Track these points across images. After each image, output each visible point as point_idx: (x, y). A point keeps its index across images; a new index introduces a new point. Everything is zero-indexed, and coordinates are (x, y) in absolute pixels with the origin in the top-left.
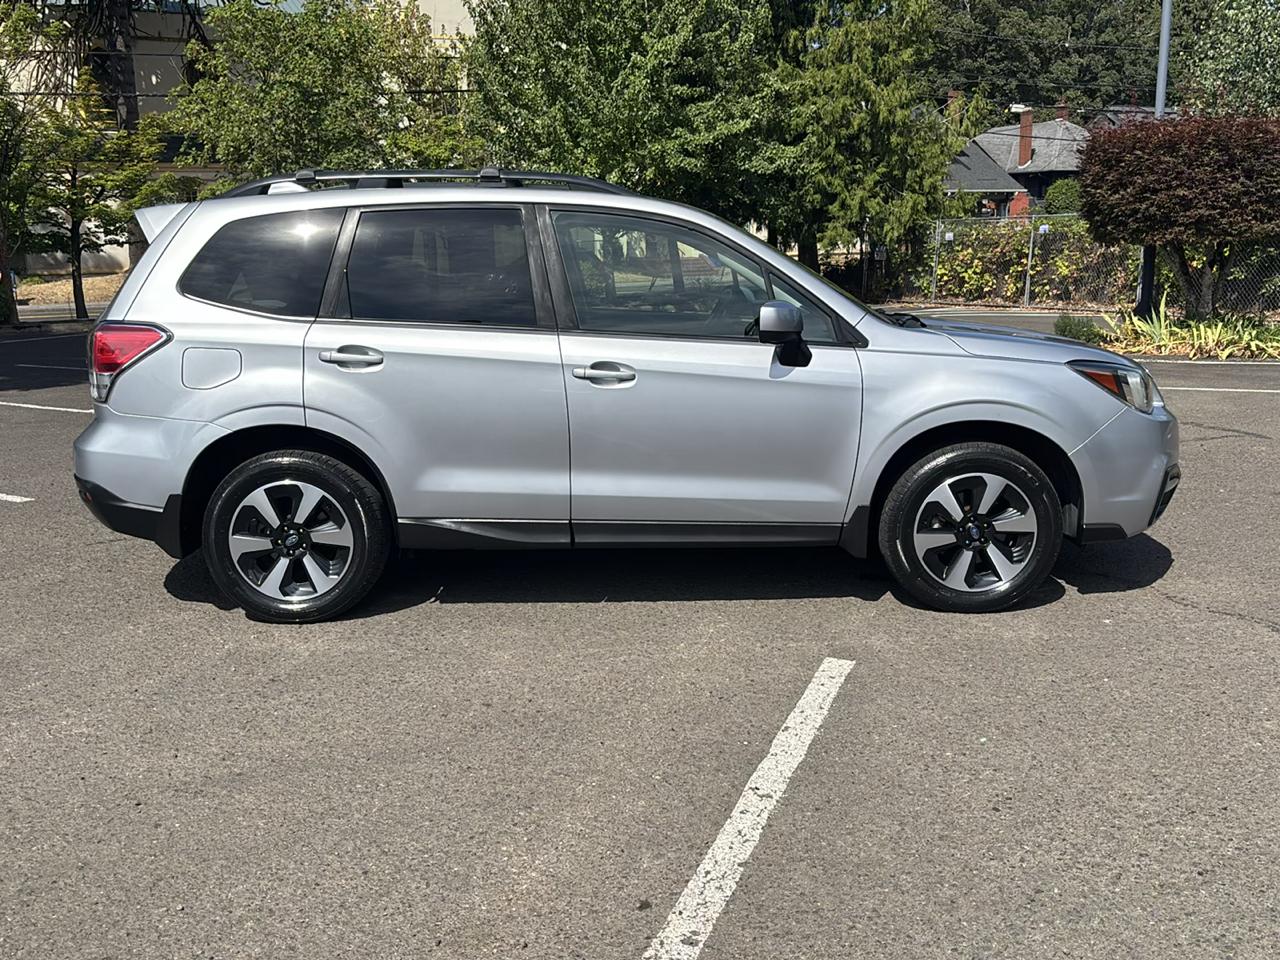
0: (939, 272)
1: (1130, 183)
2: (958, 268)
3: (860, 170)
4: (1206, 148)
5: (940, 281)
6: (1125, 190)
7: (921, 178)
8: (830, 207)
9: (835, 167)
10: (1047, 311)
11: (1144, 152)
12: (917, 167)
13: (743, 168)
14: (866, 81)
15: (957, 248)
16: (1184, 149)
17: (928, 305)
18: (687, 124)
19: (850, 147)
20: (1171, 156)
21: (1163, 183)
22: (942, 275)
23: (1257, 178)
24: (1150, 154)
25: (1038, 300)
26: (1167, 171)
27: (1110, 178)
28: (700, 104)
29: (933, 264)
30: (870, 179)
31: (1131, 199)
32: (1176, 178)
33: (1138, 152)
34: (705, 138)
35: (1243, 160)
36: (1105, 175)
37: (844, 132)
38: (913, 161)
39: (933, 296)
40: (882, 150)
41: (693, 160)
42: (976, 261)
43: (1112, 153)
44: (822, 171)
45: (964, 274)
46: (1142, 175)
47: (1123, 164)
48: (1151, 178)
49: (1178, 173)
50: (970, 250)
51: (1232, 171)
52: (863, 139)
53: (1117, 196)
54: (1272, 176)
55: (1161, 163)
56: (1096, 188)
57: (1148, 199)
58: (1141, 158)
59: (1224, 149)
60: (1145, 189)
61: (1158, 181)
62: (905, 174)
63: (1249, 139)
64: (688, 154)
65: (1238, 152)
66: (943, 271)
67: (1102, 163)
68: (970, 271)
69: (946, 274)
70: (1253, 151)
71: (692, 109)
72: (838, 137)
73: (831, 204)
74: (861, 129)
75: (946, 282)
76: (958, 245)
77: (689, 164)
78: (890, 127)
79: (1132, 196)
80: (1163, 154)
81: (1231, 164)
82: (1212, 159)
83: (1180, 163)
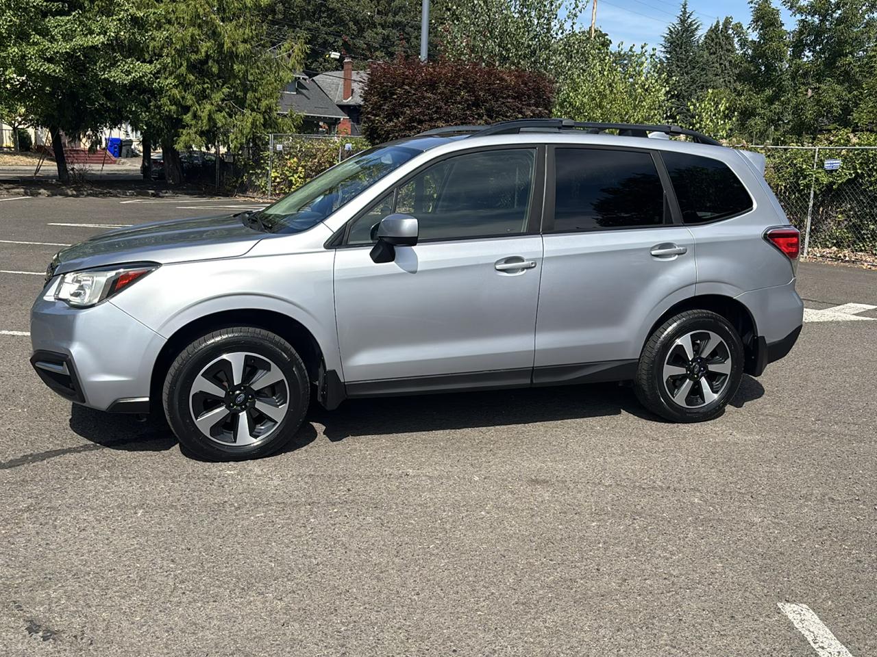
0: (273, 175)
1: (402, 112)
2: (287, 173)
3: (208, 87)
4: (457, 88)
5: (274, 182)
6: (398, 119)
7: (259, 100)
8: (184, 117)
9: (187, 85)
11: (411, 88)
12: (256, 91)
13: (103, 77)
14: (213, 16)
15: (286, 157)
16: (441, 89)
17: (266, 201)
18: (44, 33)
19: (199, 68)
20: (432, 93)
21: (426, 115)
22: (276, 178)
23: (496, 117)
24: (416, 90)
26: (430, 105)
27: (385, 107)
28: (58, 17)
29: (268, 168)
30: (217, 97)
31: (402, 127)
32: (436, 112)
33: (407, 87)
34: (64, 47)
35: (486, 101)
36: (381, 105)
37: (193, 57)
38: (252, 86)
39: (270, 193)
40: (226, 75)
41: (52, 66)
42: (300, 168)
43: (387, 86)
44: (176, 86)
45: (292, 178)
46: (410, 107)
47: (395, 97)
48: (418, 110)
49: (437, 107)
50: (295, 159)
51: (477, 109)
52: (210, 64)
53: (391, 124)
54: (507, 117)
55: (425, 98)
56: (376, 115)
57: (416, 128)
58: (409, 92)
59: (472, 91)
60: (412, 119)
61: (422, 113)
62: (245, 94)
63: (489, 84)
64: (50, 60)
65: (482, 94)
66: (276, 174)
67: (379, 94)
68: (296, 176)
69: (278, 177)
70: (492, 94)
71: (51, 22)
72: (188, 60)
73: (185, 115)
74: (208, 56)
75: (279, 183)
76: (287, 155)
77: (48, 68)
78: (233, 56)
79: (403, 124)
80: (426, 91)
81: (477, 104)
82: (462, 98)
83: (439, 100)
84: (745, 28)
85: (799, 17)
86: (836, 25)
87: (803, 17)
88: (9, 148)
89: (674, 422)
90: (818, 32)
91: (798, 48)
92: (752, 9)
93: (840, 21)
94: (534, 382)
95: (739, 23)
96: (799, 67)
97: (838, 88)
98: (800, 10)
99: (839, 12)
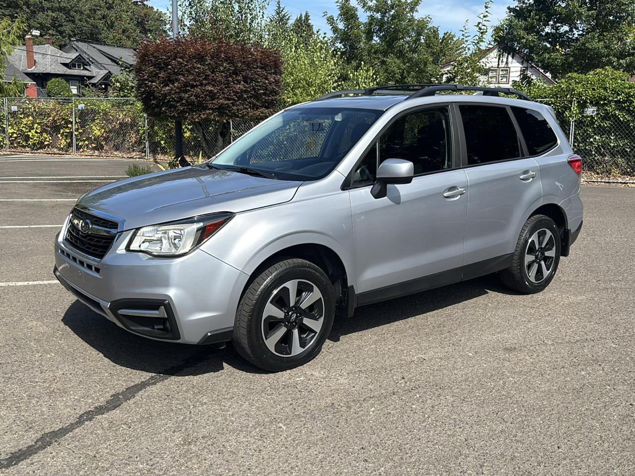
0: (10, 131)
1: (176, 79)
2: (23, 129)
4: (221, 61)
5: (11, 137)
6: (172, 84)
10: (89, 157)
11: (183, 60)
15: (20, 116)
17: (5, 153)
20: (201, 64)
21: (198, 81)
22: (13, 133)
23: (250, 83)
24: (187, 62)
25: (81, 150)
26: (199, 74)
27: (161, 75)
29: (4, 126)
31: (177, 90)
32: (205, 79)
33: (179, 60)
35: (243, 70)
36: (157, 74)
39: (8, 147)
42: (36, 125)
43: (162, 59)
45: (29, 133)
46: (183, 75)
47: (170, 67)
48: (191, 77)
49: (206, 75)
50: (31, 118)
51: (236, 77)
53: (167, 88)
54: (258, 82)
55: (195, 68)
56: (152, 82)
57: (189, 91)
58: (182, 63)
59: (232, 63)
60: (186, 85)
61: (194, 80)
65: (239, 65)
66: (13, 131)
67: (154, 65)
68: (33, 131)
69: (15, 133)
75: (16, 138)
76: (21, 114)
79: (178, 88)
80: (196, 62)
81: (236, 73)
82: (225, 68)
83: (207, 69)
84: (335, 19)
85: (369, 14)
86: (392, 20)
87: (372, 14)
90: (381, 23)
91: (369, 34)
92: (339, 7)
93: (394, 17)
95: (331, 16)
96: (372, 46)
97: (398, 61)
98: (370, 8)
99: (393, 11)
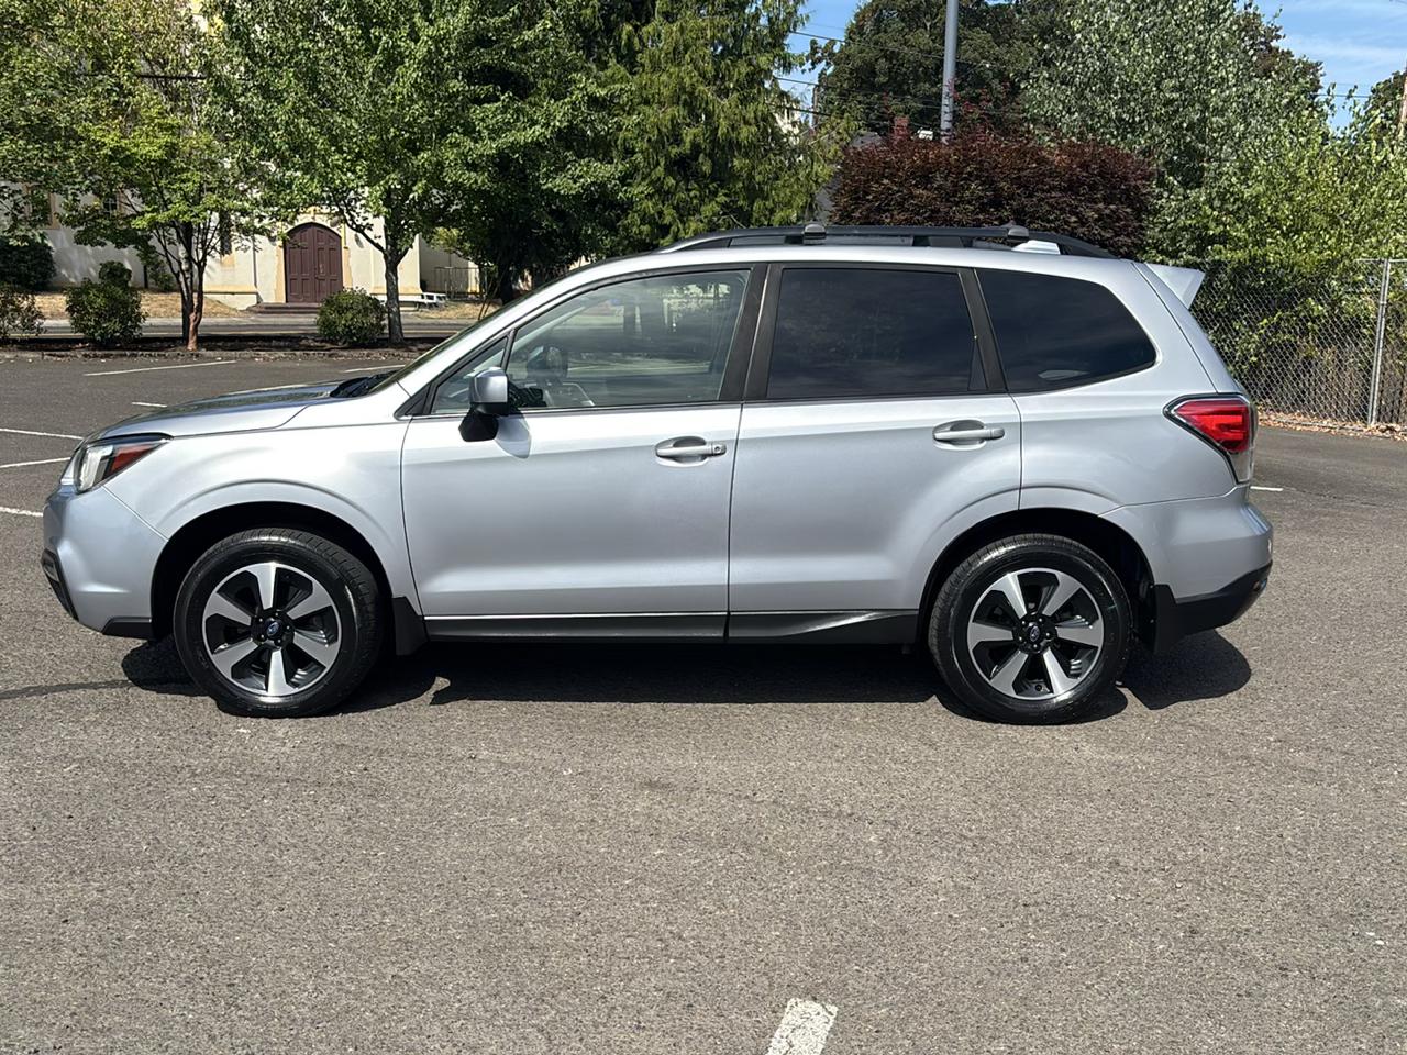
3: (696, 196)
4: (965, 179)
7: (772, 211)
8: (662, 241)
9: (668, 193)
11: (893, 182)
12: (766, 198)
13: (545, 187)
14: (702, 88)
16: (939, 180)
18: (469, 130)
19: (682, 167)
20: (925, 189)
23: (1030, 223)
24: (901, 184)
26: (920, 208)
27: (856, 214)
28: (485, 105)
30: (709, 209)
32: (930, 219)
33: (887, 181)
34: (489, 147)
35: (1012, 197)
36: (851, 211)
37: (674, 151)
38: (761, 189)
40: (723, 176)
41: (473, 174)
43: (860, 181)
44: (649, 197)
46: (890, 212)
47: (870, 197)
48: (901, 216)
49: (932, 210)
51: (998, 211)
52: (701, 160)
54: (1049, 221)
55: (913, 198)
58: (890, 189)
59: (989, 182)
62: (752, 204)
63: (1019, 170)
64: (473, 167)
65: (1005, 185)
67: (848, 194)
70: (1025, 186)
71: (476, 113)
72: (667, 157)
73: (663, 238)
74: (696, 148)
77: (469, 179)
78: (733, 146)
80: (915, 185)
81: (997, 203)
82: (973, 194)
83: (934, 198)
88: (475, 293)
89: (995, 722)
94: (730, 635)
